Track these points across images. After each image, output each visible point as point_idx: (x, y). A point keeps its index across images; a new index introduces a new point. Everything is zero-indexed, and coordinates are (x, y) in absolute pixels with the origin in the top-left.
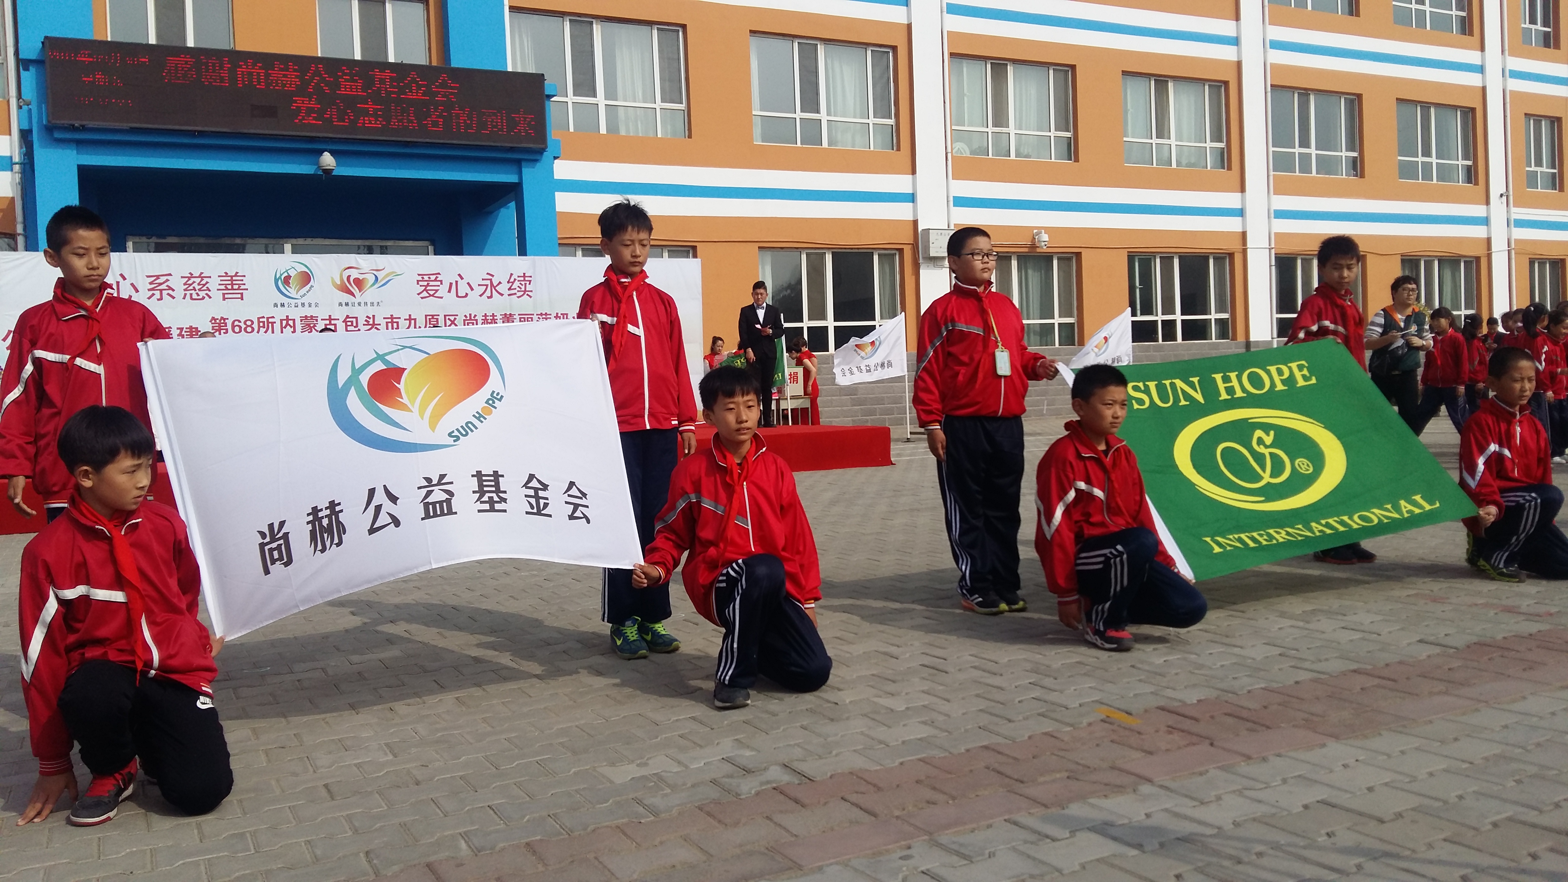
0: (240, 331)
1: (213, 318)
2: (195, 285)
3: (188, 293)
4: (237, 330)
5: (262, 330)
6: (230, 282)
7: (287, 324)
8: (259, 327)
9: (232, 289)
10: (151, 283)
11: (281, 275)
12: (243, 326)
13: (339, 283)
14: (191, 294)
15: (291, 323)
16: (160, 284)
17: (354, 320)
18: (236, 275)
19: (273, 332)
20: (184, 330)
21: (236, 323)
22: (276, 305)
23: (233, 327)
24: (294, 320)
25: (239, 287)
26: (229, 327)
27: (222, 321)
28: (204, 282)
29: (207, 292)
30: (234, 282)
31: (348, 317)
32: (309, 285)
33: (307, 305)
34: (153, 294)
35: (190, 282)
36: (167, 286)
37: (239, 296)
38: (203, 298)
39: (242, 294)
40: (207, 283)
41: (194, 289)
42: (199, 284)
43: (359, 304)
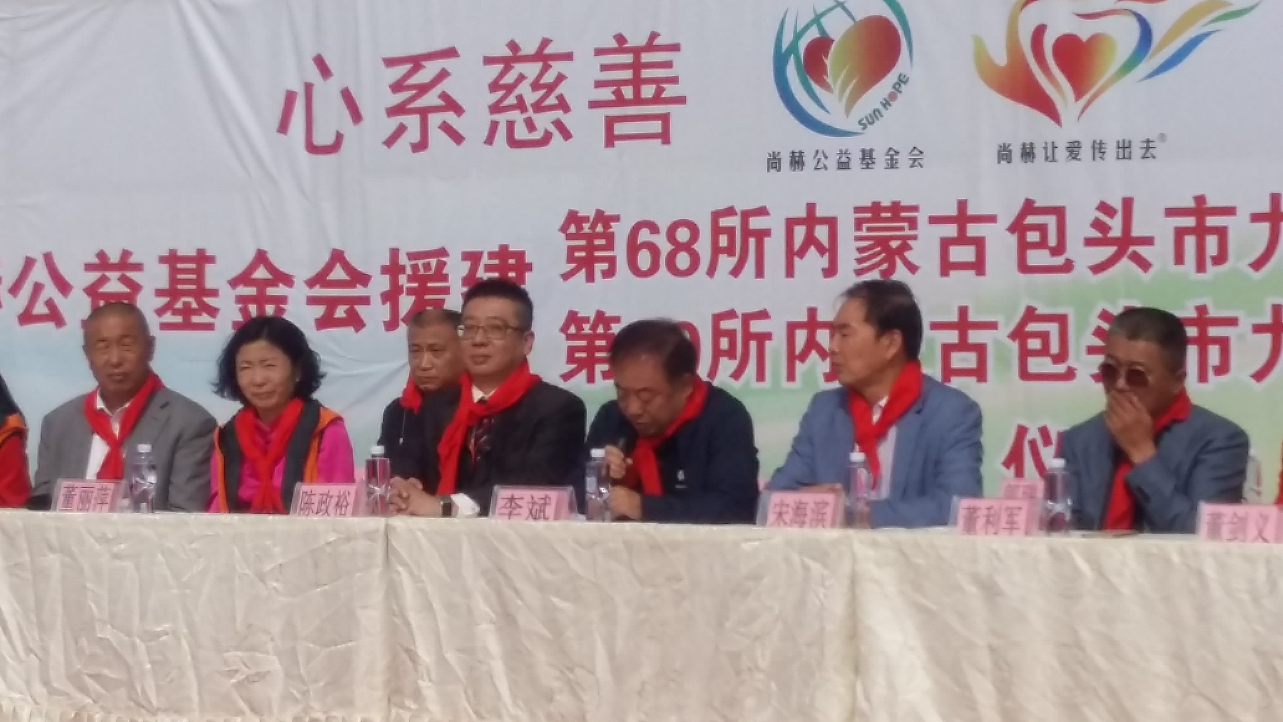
0: (654, 268)
1: (573, 218)
2: (524, 89)
3: (502, 118)
4: (644, 259)
5: (726, 262)
6: (627, 74)
7: (810, 240)
8: (716, 251)
9: (638, 100)
10: (397, 87)
11: (798, 36)
12: (665, 247)
13: (1001, 58)
14: (511, 125)
15: (822, 232)
16: (423, 89)
17: (1051, 221)
18: (650, 47)
19: (760, 273)
20: (485, 260)
21: (644, 235)
22: (774, 162)
23: (633, 248)
24: (832, 222)
25: (660, 90)
26: (620, 251)
27: (600, 229)
28: (549, 78)
29: (558, 114)
30: (646, 73)
31: (1029, 207)
32: (891, 78)
33: (880, 157)
34: (401, 130)
35: (509, 78)
36: (444, 96)
37: (656, 127)
38: (546, 139)
39: (665, 119)
40: (560, 78)
41: (521, 105)
42: (536, 86)
43: (1073, 151)
